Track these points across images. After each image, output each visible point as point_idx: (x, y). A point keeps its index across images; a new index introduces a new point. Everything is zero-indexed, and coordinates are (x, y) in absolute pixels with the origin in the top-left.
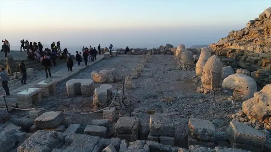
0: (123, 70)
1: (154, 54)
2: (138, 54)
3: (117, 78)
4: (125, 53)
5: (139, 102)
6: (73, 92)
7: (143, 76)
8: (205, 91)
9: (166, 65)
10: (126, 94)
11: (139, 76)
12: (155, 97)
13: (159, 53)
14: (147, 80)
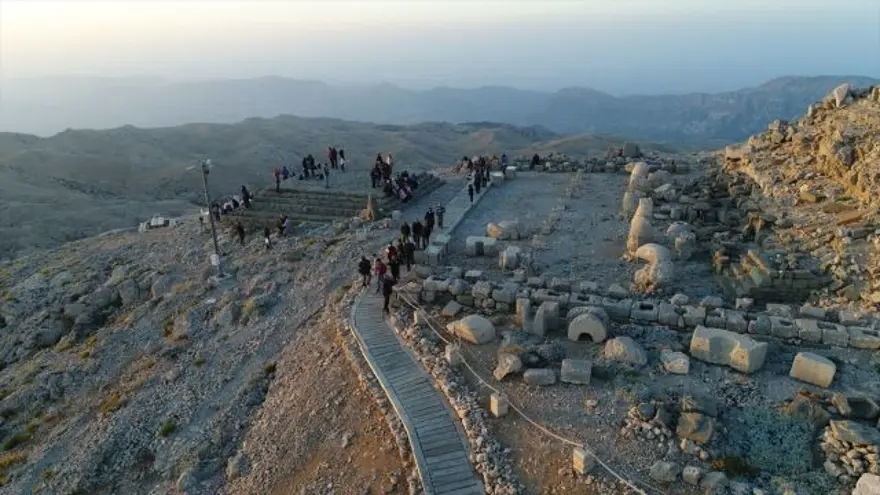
0: (528, 216)
1: (592, 172)
2: (558, 171)
3: (522, 234)
4: (532, 168)
5: (548, 267)
6: (474, 252)
7: (559, 231)
8: (629, 259)
9: (603, 206)
10: (534, 257)
11: (553, 230)
12: (567, 263)
13: (603, 171)
14: (562, 238)
